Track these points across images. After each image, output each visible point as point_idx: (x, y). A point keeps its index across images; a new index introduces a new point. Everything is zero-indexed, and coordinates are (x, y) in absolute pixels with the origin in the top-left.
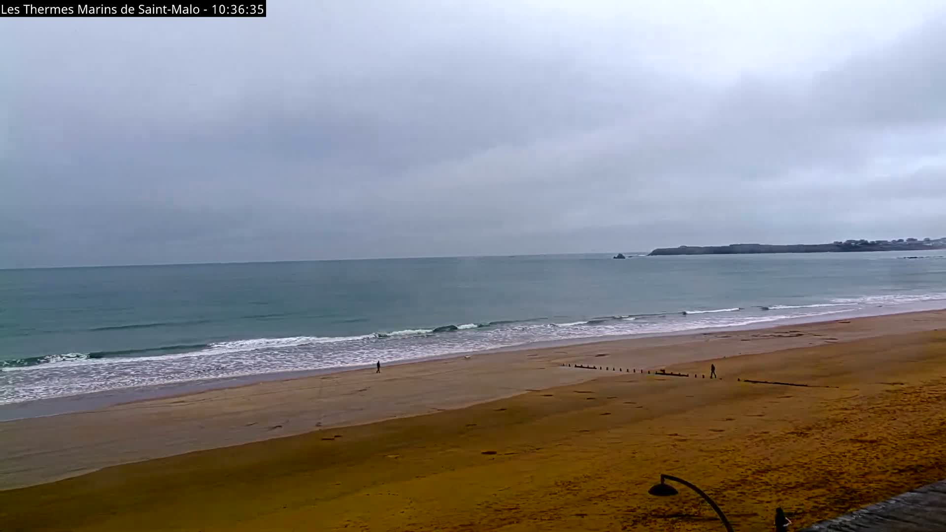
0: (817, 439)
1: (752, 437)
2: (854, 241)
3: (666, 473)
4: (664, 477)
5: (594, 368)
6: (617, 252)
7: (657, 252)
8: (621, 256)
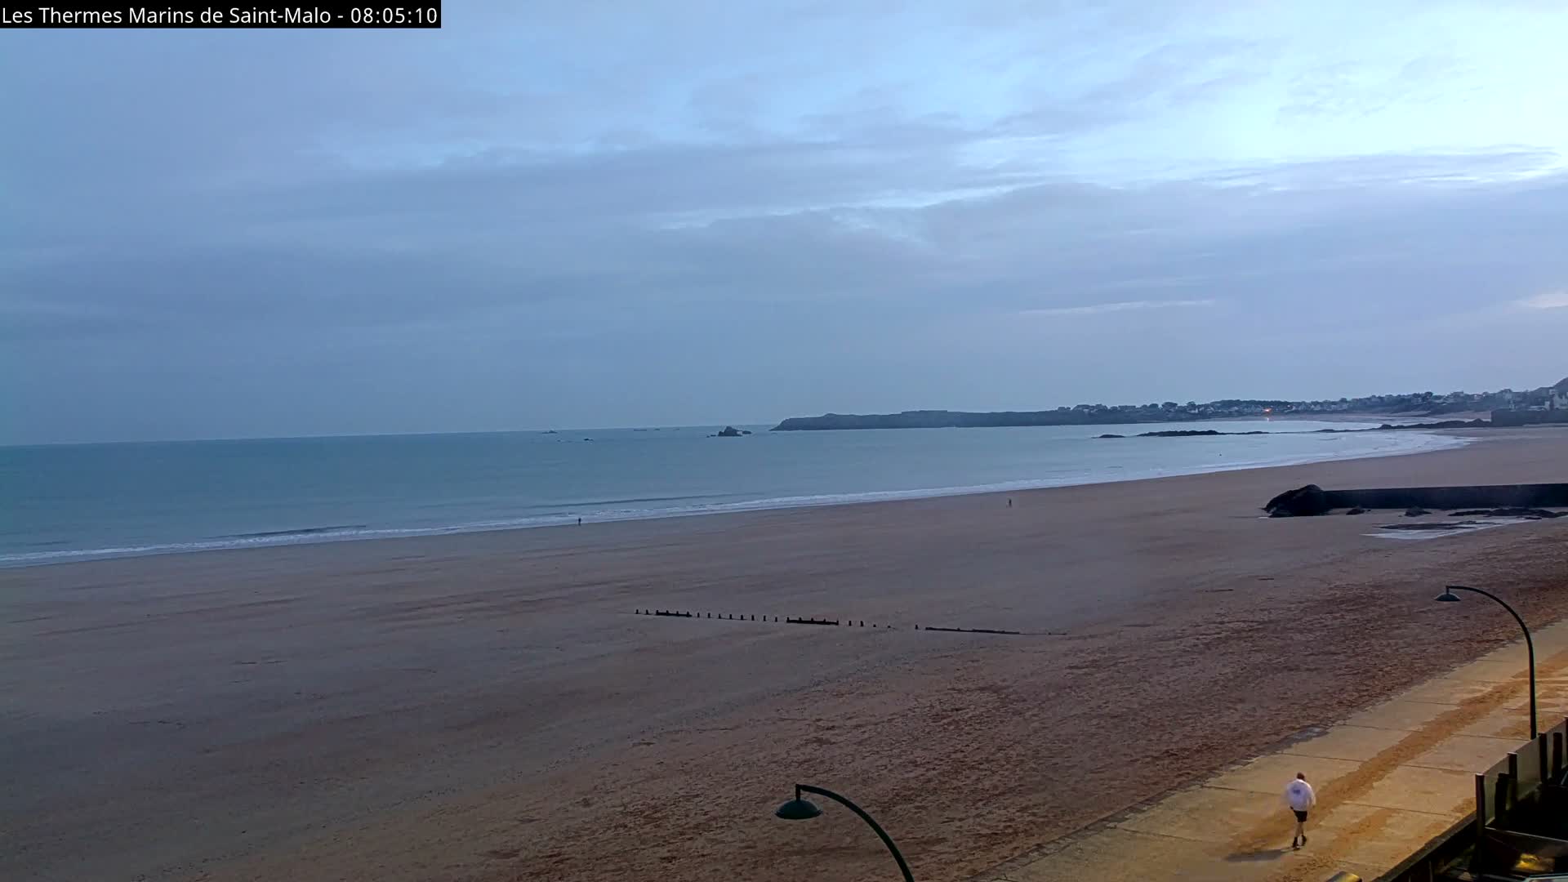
0: (1034, 715)
1: (937, 717)
2: (1087, 407)
3: (802, 782)
4: (799, 788)
5: (688, 615)
6: (725, 424)
7: (789, 425)
8: (730, 432)
